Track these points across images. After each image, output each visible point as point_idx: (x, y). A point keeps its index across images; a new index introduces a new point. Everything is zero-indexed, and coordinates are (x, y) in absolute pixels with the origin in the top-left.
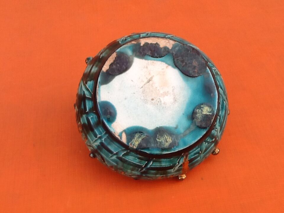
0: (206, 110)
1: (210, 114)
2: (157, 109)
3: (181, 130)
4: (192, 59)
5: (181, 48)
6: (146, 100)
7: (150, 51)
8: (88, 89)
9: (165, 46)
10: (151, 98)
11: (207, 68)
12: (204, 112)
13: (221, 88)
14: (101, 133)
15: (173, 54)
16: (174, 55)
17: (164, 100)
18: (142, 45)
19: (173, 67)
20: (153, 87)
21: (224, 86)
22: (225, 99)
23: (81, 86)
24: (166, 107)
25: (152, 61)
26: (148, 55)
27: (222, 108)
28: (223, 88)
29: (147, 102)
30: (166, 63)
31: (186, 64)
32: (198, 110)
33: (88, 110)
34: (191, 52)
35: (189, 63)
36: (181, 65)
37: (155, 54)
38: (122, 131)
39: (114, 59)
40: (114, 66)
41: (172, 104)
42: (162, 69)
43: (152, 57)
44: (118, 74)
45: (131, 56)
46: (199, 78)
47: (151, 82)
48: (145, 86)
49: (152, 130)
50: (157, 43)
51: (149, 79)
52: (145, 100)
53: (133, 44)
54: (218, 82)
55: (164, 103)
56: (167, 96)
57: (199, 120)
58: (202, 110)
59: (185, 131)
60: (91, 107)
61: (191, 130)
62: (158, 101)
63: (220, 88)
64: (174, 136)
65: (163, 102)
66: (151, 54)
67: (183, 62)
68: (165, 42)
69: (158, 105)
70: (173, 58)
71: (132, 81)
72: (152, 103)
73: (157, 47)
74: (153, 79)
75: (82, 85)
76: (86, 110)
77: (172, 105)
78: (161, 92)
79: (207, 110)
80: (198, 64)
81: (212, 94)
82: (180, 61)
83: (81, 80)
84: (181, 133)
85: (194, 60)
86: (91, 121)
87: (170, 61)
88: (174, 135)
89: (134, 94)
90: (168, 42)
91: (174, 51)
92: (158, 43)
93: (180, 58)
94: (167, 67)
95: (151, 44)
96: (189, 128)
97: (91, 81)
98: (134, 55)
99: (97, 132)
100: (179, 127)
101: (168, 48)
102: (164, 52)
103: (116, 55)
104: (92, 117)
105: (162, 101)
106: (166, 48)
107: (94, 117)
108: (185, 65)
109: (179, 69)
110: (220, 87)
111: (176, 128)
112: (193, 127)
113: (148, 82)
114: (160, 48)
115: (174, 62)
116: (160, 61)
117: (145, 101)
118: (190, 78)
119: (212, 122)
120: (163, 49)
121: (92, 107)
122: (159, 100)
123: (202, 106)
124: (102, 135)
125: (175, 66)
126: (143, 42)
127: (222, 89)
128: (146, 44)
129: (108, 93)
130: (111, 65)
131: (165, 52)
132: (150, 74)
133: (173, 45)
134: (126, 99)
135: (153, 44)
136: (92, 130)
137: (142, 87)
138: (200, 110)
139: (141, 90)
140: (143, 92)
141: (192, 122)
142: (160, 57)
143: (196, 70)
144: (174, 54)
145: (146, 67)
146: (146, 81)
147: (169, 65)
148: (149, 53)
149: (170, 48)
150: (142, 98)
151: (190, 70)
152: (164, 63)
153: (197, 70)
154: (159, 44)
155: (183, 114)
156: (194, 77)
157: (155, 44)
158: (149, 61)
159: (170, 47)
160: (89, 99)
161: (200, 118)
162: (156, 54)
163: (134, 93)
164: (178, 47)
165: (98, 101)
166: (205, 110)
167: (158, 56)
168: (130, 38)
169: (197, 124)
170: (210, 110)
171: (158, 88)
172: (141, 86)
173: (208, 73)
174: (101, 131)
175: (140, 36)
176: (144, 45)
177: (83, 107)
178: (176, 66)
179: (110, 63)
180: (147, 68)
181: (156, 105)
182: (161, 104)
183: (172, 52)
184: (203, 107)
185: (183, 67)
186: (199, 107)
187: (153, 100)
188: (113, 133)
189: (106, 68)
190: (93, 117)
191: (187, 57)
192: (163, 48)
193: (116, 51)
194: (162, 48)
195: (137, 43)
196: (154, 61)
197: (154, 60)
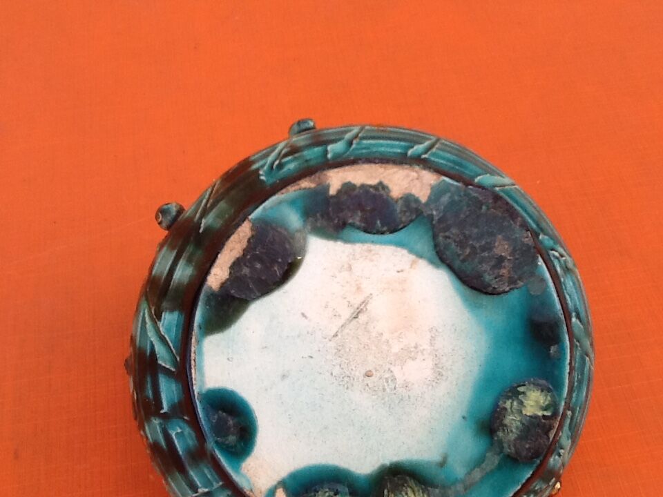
0: (534, 402)
1: (546, 413)
2: (384, 404)
3: (458, 470)
4: (492, 234)
5: (456, 198)
6: (349, 377)
7: (359, 214)
8: (165, 338)
9: (407, 192)
10: (363, 372)
11: (541, 262)
12: (529, 408)
13: (578, 317)
14: (208, 483)
15: (432, 220)
16: (434, 222)
17: (404, 375)
18: (332, 191)
19: (431, 262)
20: (368, 332)
21: (585, 307)
22: (590, 350)
23: (144, 322)
24: (409, 397)
25: (366, 246)
26: (352, 225)
27: (580, 382)
28: (583, 315)
29: (352, 385)
30: (411, 251)
31: (474, 251)
32: (510, 401)
33: (165, 409)
34: (488, 209)
35: (483, 249)
36: (459, 255)
37: (376, 223)
38: (275, 483)
39: (244, 244)
40: (246, 271)
41: (428, 385)
42: (398, 272)
43: (366, 231)
44: (258, 294)
45: (298, 231)
46: (514, 298)
47: (362, 318)
48: (346, 331)
49: (369, 474)
50: (381, 183)
51: (356, 306)
52: (346, 379)
53: (305, 189)
54: (568, 297)
55: (406, 386)
56: (414, 359)
57: (512, 437)
58: (521, 403)
59: (469, 473)
60: (176, 401)
61: (488, 469)
62: (386, 379)
63: (574, 320)
64: (437, 491)
65: (400, 381)
66: (360, 221)
67: (462, 244)
68: (408, 176)
69: (384, 390)
70: (430, 233)
71: (303, 315)
72: (367, 385)
73: (381, 196)
74: (369, 307)
75: (146, 315)
76: (162, 408)
77: (430, 387)
78: (396, 348)
79: (537, 402)
80: (510, 250)
81: (553, 349)
82: (455, 241)
83: (141, 296)
84: (456, 481)
85: (500, 237)
86: (176, 441)
87: (424, 244)
88: (434, 486)
89: (310, 359)
90: (417, 179)
91: (437, 210)
92: (386, 182)
93: (454, 231)
94: (413, 263)
95: (363, 186)
96: (479, 462)
97: (172, 311)
98: (309, 227)
99: (196, 479)
100: (450, 460)
101: (417, 200)
102: (405, 212)
103: (252, 230)
104: (179, 431)
105: (397, 376)
106: (409, 200)
107: (186, 433)
108: (469, 255)
109: (451, 268)
110: (574, 314)
111: (442, 464)
112: (493, 460)
113: (355, 318)
114: (392, 199)
115: (436, 246)
116: (390, 243)
117: (346, 381)
118: (485, 299)
119: (551, 439)
120: (400, 203)
121: (180, 402)
122: (387, 375)
123: (521, 389)
124: (214, 488)
125: (437, 260)
126: (336, 180)
127: (581, 321)
128: (348, 188)
129: (228, 359)
130: (236, 265)
131: (408, 214)
132: (359, 289)
133: (432, 188)
134: (284, 377)
135: (371, 186)
136: (183, 471)
137: (336, 335)
138: (515, 403)
139: (332, 344)
140: (338, 351)
141: (492, 444)
142: (392, 232)
143: (503, 271)
144: (436, 218)
145: (346, 266)
146: (346, 313)
147: (420, 256)
148: (357, 219)
149: (423, 199)
150: (337, 371)
151: (485, 271)
152: (405, 252)
153: (509, 272)
154: (387, 187)
155: (464, 418)
156: (499, 294)
157: (375, 187)
158: (358, 248)
159: (423, 194)
160: (167, 372)
161: (514, 430)
162: (378, 222)
163: (311, 357)
164: (448, 195)
165: (196, 390)
166: (532, 403)
167: (385, 229)
168: (296, 159)
169: (507, 450)
170: (547, 403)
171: (386, 336)
172: (333, 333)
173: (543, 280)
174: (209, 476)
175: (326, 152)
176: (339, 192)
177: (150, 393)
178: (442, 258)
179: (232, 260)
180: (350, 268)
181: (380, 394)
182: (395, 388)
183: (429, 212)
184: (524, 393)
185: (463, 261)
186: (513, 392)
187: (368, 375)
188: (248, 493)
189: (218, 275)
190: (182, 432)
191: (477, 227)
192: (401, 198)
193: (250, 217)
194: (397, 201)
195: (319, 185)
196: (373, 247)
197: (373, 242)
